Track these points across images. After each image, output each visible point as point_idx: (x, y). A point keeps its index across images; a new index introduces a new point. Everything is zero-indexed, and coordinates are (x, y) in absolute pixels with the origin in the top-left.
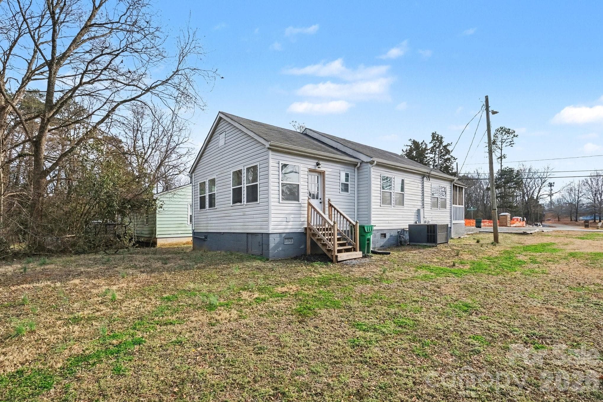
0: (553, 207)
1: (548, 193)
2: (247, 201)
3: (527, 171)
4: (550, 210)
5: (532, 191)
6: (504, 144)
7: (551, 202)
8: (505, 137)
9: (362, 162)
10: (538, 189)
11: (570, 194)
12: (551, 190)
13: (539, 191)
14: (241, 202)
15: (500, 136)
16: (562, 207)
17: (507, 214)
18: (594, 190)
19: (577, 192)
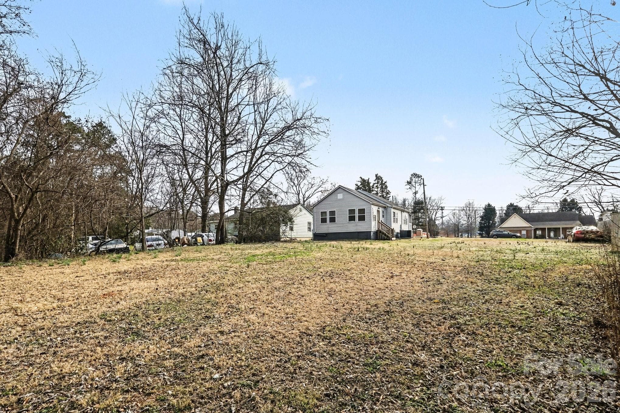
0: (444, 226)
1: (441, 216)
2: (359, 220)
3: (428, 199)
4: (442, 229)
5: (431, 214)
6: (417, 184)
7: (443, 223)
8: (417, 180)
9: (388, 207)
10: (435, 213)
11: (454, 217)
12: (442, 213)
13: (436, 214)
14: (355, 220)
15: (414, 179)
16: (450, 226)
17: (421, 230)
18: (467, 214)
19: (458, 216)
